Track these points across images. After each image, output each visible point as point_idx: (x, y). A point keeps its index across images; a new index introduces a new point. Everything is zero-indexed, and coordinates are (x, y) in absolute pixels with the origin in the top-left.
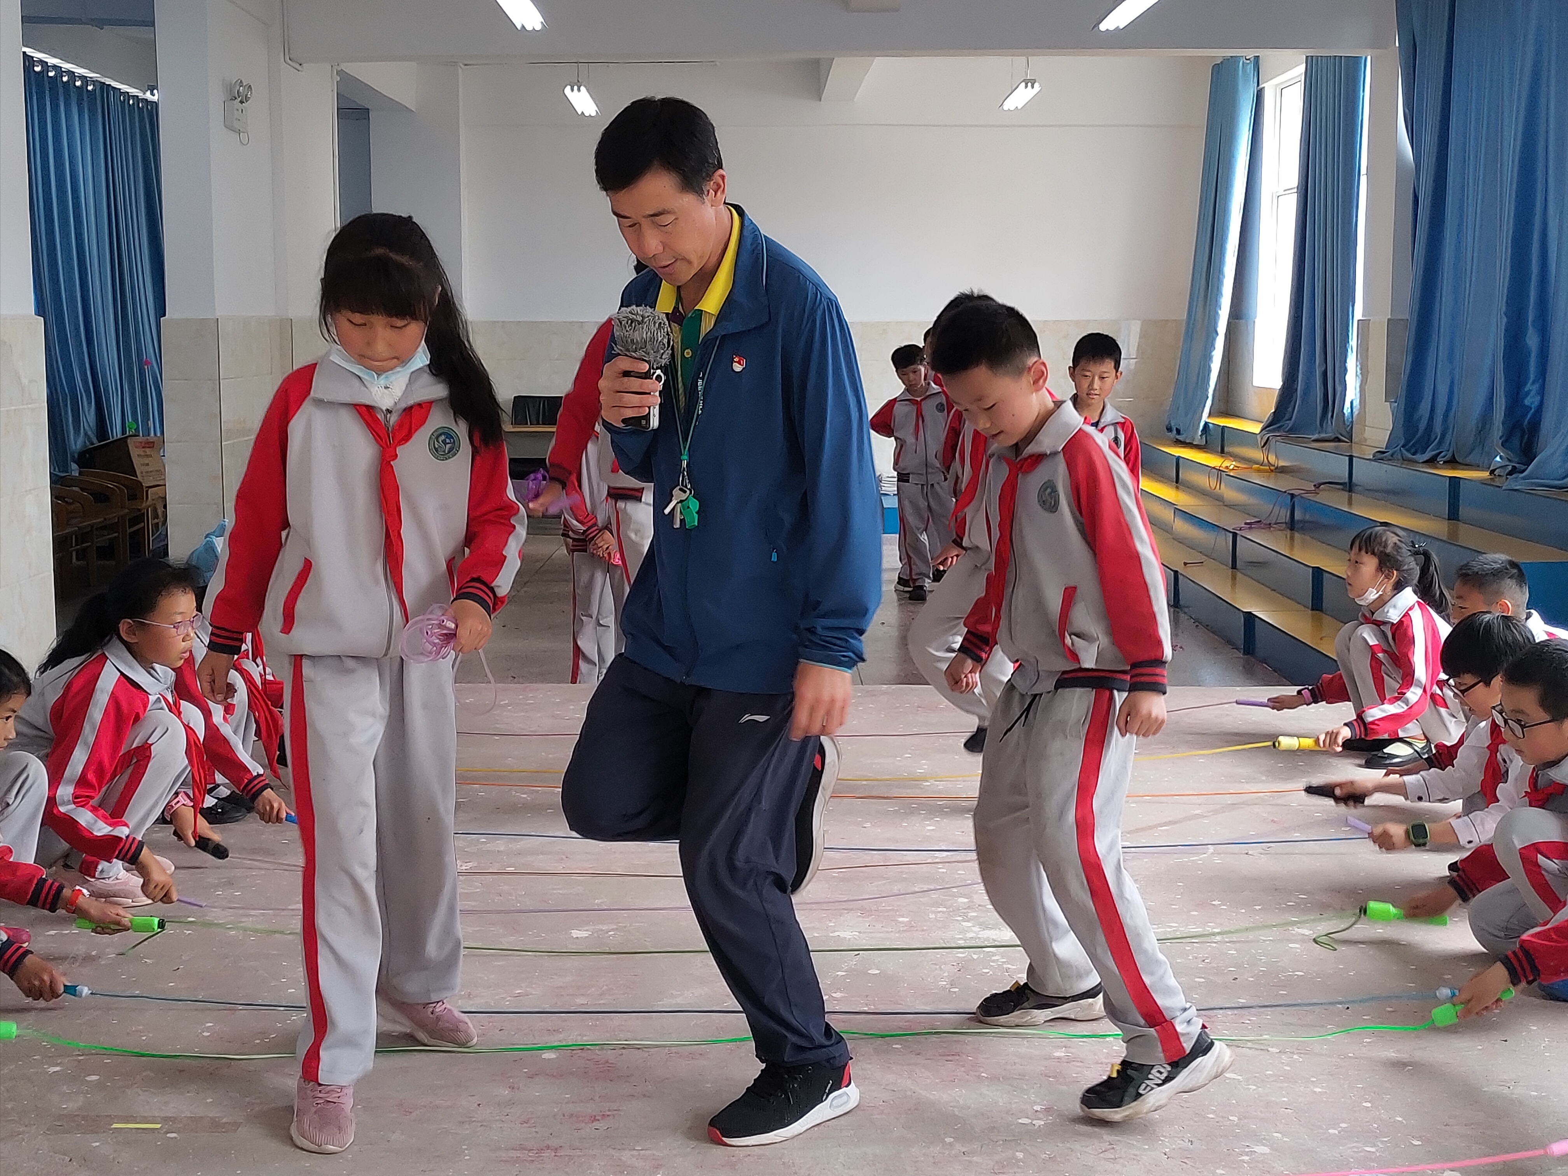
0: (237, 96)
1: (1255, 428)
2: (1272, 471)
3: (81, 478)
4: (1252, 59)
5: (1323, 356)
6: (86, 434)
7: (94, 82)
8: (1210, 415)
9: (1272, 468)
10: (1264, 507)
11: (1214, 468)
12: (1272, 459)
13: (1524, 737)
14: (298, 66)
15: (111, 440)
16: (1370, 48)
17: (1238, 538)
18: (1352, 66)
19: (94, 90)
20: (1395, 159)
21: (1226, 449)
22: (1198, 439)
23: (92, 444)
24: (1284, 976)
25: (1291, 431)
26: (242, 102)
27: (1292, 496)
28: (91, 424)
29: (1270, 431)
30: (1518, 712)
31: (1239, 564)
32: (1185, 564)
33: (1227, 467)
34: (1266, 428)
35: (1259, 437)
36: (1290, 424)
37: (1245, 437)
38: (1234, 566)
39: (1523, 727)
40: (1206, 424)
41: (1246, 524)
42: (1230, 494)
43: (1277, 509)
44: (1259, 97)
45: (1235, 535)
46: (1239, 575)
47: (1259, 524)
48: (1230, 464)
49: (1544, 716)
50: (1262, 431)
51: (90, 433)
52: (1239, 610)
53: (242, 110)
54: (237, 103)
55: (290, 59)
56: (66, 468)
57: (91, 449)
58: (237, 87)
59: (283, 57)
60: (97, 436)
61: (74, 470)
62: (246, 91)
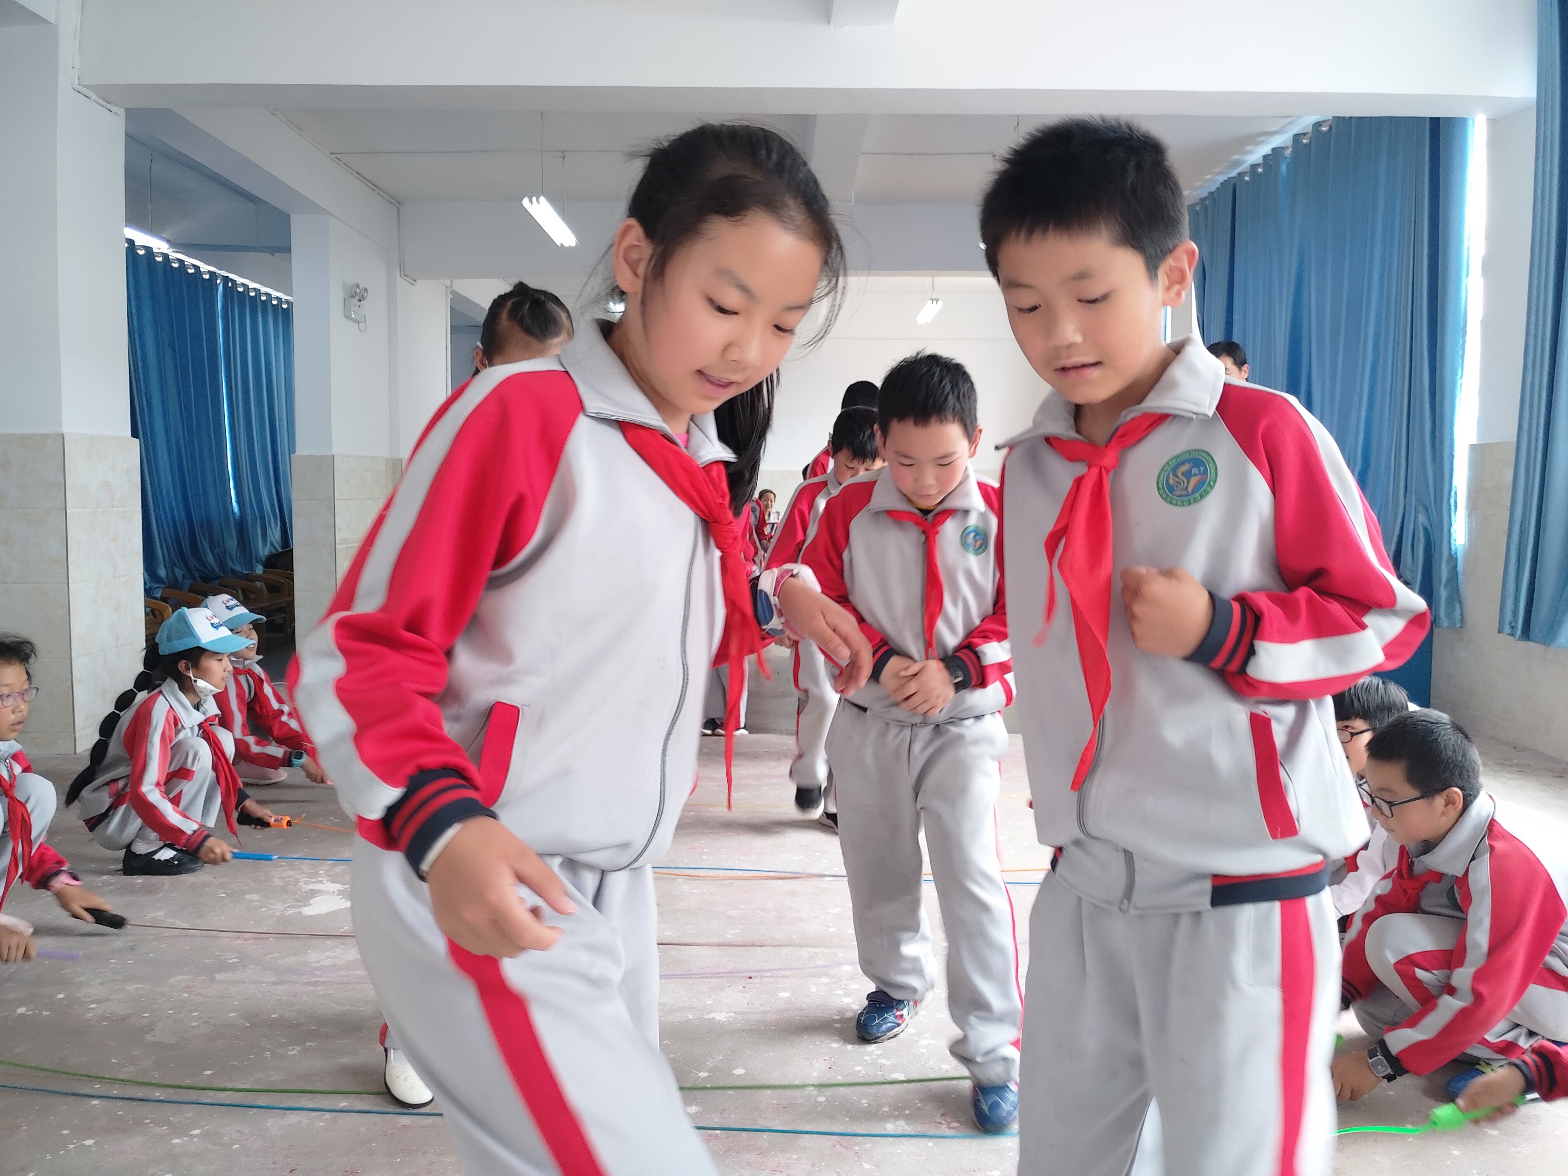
0: (354, 295)
3: (265, 575)
13: (1392, 816)
14: (414, 282)
23: (276, 550)
26: (360, 300)
28: (277, 538)
30: (1384, 790)
39: (1391, 804)
49: (1414, 793)
51: (277, 545)
53: (359, 306)
54: (355, 301)
55: (404, 275)
56: (252, 568)
57: (275, 554)
58: (355, 288)
59: (398, 273)
60: (280, 544)
61: (259, 569)
62: (363, 292)
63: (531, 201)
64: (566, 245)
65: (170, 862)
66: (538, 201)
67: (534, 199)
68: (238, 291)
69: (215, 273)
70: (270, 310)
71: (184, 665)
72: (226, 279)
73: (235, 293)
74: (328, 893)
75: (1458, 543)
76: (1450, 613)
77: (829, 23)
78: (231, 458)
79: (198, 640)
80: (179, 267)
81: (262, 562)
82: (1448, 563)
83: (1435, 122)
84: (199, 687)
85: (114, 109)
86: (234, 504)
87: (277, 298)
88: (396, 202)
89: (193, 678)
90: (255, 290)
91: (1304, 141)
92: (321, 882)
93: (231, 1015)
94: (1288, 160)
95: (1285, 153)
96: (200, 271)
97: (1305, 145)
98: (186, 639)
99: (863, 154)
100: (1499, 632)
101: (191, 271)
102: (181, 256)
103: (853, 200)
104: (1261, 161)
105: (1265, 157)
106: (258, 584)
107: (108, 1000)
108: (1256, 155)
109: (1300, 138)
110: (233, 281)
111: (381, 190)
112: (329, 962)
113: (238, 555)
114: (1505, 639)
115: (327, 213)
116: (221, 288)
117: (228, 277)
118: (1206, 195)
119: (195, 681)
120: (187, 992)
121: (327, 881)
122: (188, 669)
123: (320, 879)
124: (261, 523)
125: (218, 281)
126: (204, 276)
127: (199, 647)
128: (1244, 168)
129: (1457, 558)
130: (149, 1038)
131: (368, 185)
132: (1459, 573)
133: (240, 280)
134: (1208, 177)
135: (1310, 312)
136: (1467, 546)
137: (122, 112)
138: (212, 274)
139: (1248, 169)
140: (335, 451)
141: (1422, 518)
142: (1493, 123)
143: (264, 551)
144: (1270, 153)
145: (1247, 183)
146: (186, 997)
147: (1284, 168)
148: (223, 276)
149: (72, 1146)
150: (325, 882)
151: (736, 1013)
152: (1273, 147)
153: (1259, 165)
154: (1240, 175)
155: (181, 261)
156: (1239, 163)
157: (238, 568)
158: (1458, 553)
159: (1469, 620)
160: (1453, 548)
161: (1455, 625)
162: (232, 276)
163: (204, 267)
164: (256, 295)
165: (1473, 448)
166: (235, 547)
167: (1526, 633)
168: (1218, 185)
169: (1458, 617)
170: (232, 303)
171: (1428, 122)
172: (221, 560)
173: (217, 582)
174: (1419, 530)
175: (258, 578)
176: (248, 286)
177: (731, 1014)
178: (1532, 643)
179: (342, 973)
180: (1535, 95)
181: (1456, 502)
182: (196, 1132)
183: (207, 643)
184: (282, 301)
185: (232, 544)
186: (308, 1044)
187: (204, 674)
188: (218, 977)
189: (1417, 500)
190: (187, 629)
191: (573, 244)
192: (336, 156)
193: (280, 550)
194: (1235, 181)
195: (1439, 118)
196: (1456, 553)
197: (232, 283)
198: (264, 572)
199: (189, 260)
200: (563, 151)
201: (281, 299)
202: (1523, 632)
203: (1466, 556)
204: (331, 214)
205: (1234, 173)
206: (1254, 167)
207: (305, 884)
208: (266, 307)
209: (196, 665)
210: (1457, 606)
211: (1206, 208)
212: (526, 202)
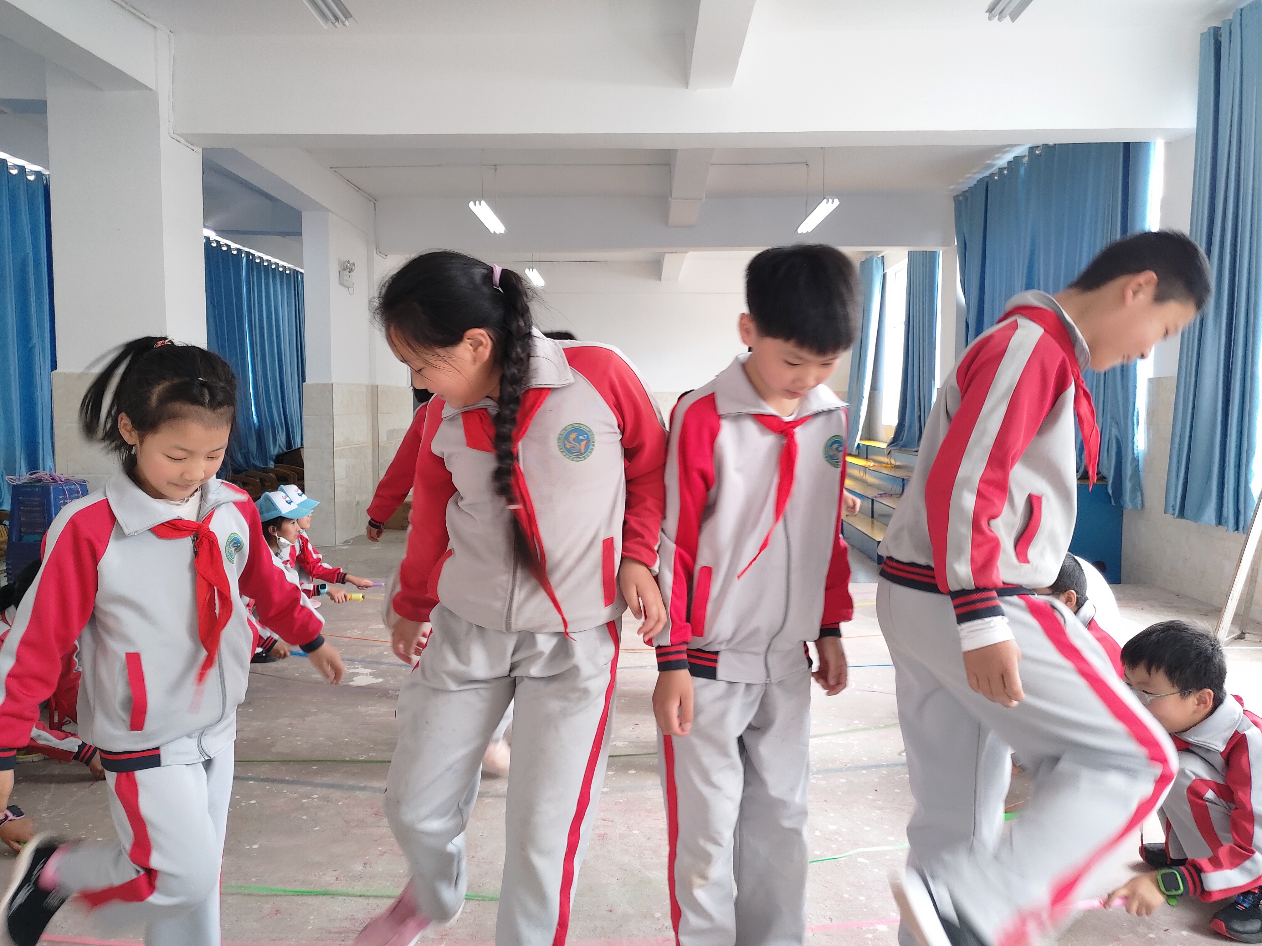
0: (346, 268)
1: (884, 446)
2: (892, 467)
3: (276, 469)
4: (880, 258)
5: (919, 408)
6: (280, 446)
7: (290, 269)
8: (861, 439)
9: (893, 466)
10: (888, 486)
11: (862, 466)
12: (893, 461)
14: (385, 257)
15: (294, 448)
16: (943, 246)
17: (875, 503)
18: (932, 256)
19: (290, 273)
20: (956, 304)
21: (868, 457)
22: (854, 452)
23: (283, 451)
24: (899, 778)
25: (903, 446)
26: (350, 272)
27: (903, 480)
28: (283, 442)
29: (892, 447)
31: (875, 516)
32: (847, 516)
33: (869, 466)
34: (890, 444)
35: (885, 450)
36: (902, 443)
37: (878, 450)
38: (872, 517)
40: (859, 444)
41: (879, 494)
42: (870, 479)
43: (895, 487)
44: (884, 276)
45: (873, 500)
46: (875, 522)
47: (885, 495)
48: (872, 464)
50: (888, 446)
51: (282, 446)
52: (874, 540)
53: (349, 276)
54: (346, 272)
55: (379, 252)
56: (267, 464)
57: (283, 454)
58: (346, 263)
59: (375, 250)
60: (285, 446)
61: (272, 465)
62: (352, 266)
63: (475, 204)
64: (498, 232)
65: (260, 655)
66: (480, 204)
67: (477, 202)
68: (256, 262)
69: (241, 250)
70: (277, 273)
71: (272, 529)
72: (248, 254)
73: (254, 264)
74: (363, 674)
75: (1139, 448)
76: (1133, 499)
77: (687, 87)
78: (252, 384)
79: (281, 512)
80: (217, 246)
81: (273, 458)
82: (1132, 464)
83: (1127, 145)
84: (281, 542)
85: (196, 149)
86: (255, 417)
87: (283, 266)
88: (373, 200)
89: (277, 537)
90: (267, 260)
91: (1037, 152)
92: (358, 668)
93: (320, 739)
94: (1026, 165)
95: (1024, 160)
96: (231, 249)
97: (1038, 155)
98: (272, 512)
99: (712, 164)
100: (1165, 513)
101: (225, 248)
102: (219, 239)
103: (704, 198)
104: (1006, 165)
105: (1009, 163)
106: (271, 475)
107: (243, 731)
108: (1003, 160)
109: (1034, 150)
110: (253, 255)
111: (364, 192)
112: (372, 712)
113: (258, 454)
114: (1169, 518)
115: (326, 210)
116: (245, 260)
117: (249, 252)
118: (967, 189)
119: (279, 539)
120: (291, 727)
121: (362, 667)
122: (274, 531)
123: (357, 666)
124: (272, 432)
125: (243, 255)
126: (233, 252)
127: (281, 517)
128: (994, 170)
129: (1138, 460)
130: (273, 750)
131: (354, 188)
132: (1140, 470)
133: (257, 254)
134: (968, 176)
135: (1039, 279)
136: (1146, 451)
137: (200, 150)
138: (238, 250)
139: (997, 171)
140: (334, 380)
141: (1114, 431)
142: (1169, 145)
143: (274, 451)
144: (1012, 160)
145: (996, 181)
146: (290, 730)
147: (1022, 171)
148: (246, 251)
149: (243, 804)
150: (360, 668)
151: (629, 742)
152: (1014, 156)
153: (1005, 168)
154: (992, 175)
155: (218, 242)
156: (991, 166)
157: (257, 463)
158: (1140, 456)
159: (1147, 504)
160: (1136, 452)
161: (1137, 508)
162: (252, 251)
163: (234, 246)
164: (268, 264)
165: (1150, 380)
166: (256, 447)
167: (1182, 513)
168: (975, 182)
169: (1140, 502)
170: (252, 269)
171: (1122, 145)
172: (246, 457)
173: (244, 473)
174: (1112, 441)
175: (271, 470)
176: (263, 258)
177: (626, 743)
178: (1186, 520)
179: (382, 718)
180: (1195, 126)
181: (1138, 420)
182: (316, 796)
183: (286, 513)
184: (286, 269)
185: (253, 446)
186: (370, 754)
187: (284, 534)
188: (306, 719)
189: (1111, 418)
190: (272, 505)
191: (502, 232)
192: (334, 169)
193: (285, 450)
194: (987, 180)
195: (1130, 143)
196: (1138, 456)
197: (252, 257)
198: (275, 466)
199: (223, 241)
200: (496, 165)
201: (285, 267)
202: (1179, 513)
203: (1145, 460)
204: (331, 211)
205: (987, 174)
206: (1001, 169)
207: (348, 669)
208: (275, 272)
209: (279, 528)
210: (1139, 494)
211: (966, 199)
212: (471, 205)
